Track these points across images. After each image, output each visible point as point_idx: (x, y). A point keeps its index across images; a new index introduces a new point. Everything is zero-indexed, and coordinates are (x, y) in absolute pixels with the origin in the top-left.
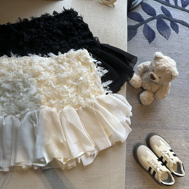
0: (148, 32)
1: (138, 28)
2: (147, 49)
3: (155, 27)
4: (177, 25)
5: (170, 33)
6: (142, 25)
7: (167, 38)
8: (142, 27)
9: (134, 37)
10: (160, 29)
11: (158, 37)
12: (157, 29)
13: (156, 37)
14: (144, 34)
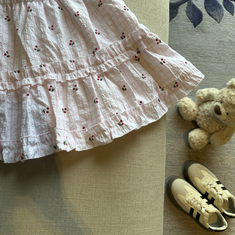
0: (192, 12)
1: (180, 7)
2: (191, 34)
3: (202, 6)
4: (233, 4)
5: (223, 15)
6: (185, 2)
7: (218, 20)
8: (185, 6)
9: (174, 19)
10: (209, 8)
11: (206, 19)
12: (205, 8)
13: (203, 19)
14: (188, 14)
